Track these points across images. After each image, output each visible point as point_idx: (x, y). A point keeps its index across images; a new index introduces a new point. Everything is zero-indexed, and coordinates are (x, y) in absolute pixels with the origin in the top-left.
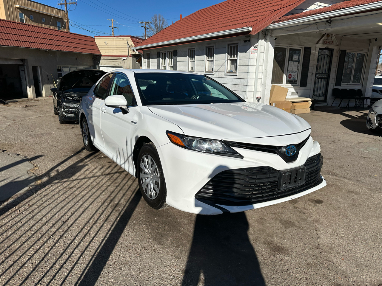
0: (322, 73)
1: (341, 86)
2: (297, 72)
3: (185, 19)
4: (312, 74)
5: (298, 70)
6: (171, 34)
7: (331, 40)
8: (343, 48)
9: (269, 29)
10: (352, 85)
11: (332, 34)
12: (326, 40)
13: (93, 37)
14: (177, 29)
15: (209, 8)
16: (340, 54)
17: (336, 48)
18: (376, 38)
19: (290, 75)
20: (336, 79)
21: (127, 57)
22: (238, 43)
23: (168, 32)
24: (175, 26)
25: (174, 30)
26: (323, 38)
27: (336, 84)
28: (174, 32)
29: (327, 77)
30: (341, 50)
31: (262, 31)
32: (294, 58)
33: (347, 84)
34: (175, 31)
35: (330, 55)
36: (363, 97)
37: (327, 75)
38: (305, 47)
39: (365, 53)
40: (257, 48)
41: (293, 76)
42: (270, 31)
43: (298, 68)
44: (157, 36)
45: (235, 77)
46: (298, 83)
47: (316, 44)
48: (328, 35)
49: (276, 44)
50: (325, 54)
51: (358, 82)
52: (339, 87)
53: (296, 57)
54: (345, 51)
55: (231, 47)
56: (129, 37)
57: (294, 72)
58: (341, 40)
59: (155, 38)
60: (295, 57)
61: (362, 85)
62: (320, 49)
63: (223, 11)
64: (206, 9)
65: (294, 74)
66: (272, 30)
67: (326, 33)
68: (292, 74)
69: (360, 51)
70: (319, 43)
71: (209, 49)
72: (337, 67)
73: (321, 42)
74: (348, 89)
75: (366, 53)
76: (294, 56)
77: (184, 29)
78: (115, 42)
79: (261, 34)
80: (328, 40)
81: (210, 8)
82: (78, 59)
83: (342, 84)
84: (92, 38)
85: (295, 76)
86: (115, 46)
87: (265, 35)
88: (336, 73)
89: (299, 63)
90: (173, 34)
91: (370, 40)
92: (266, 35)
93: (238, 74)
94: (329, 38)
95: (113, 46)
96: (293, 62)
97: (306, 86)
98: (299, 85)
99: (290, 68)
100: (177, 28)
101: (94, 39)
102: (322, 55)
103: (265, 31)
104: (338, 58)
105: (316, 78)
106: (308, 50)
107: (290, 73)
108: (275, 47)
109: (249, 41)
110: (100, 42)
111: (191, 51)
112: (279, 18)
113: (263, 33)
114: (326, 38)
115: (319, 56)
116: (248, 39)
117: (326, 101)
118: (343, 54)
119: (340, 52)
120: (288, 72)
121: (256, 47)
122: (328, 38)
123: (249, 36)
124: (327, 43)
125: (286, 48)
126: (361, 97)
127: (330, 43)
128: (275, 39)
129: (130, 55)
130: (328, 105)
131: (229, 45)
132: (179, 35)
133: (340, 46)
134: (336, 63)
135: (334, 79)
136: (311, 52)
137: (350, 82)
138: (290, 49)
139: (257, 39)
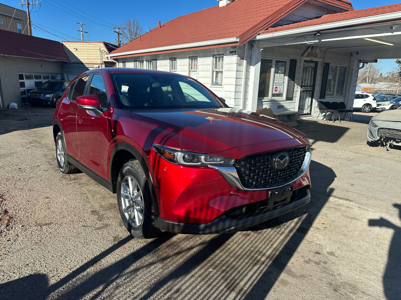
0: (307, 86)
1: (326, 98)
2: (283, 85)
4: (298, 86)
5: (284, 83)
7: (316, 52)
8: (327, 61)
10: (335, 98)
11: (317, 47)
12: (311, 53)
13: (61, 42)
14: (155, 37)
15: (189, 16)
16: (324, 67)
17: (320, 60)
18: (358, 52)
19: (276, 88)
20: (321, 91)
21: (99, 65)
22: (223, 54)
26: (308, 51)
27: (320, 97)
29: (312, 89)
30: (325, 63)
31: (248, 42)
32: (280, 70)
33: (331, 97)
35: (314, 68)
36: (346, 109)
37: (312, 88)
38: (291, 59)
39: (347, 66)
41: (279, 89)
42: (257, 42)
43: (284, 81)
44: (134, 43)
45: (221, 89)
47: (301, 57)
48: (313, 47)
49: (263, 56)
50: (310, 67)
51: (340, 95)
52: (323, 99)
53: (282, 69)
54: (329, 63)
55: (216, 58)
56: (102, 44)
57: (280, 84)
58: (325, 53)
61: (344, 98)
62: (305, 61)
65: (280, 87)
66: (259, 41)
67: (310, 46)
68: (278, 87)
69: (343, 64)
70: (304, 55)
71: (192, 59)
72: (321, 80)
73: (306, 54)
74: (331, 102)
76: (280, 68)
78: (85, 48)
79: (247, 45)
80: (312, 53)
82: (43, 66)
83: (326, 96)
85: (281, 89)
86: (86, 53)
88: (321, 85)
89: (284, 75)
91: (352, 53)
92: (252, 46)
93: (223, 86)
94: (314, 51)
95: (83, 53)
96: (279, 74)
97: (292, 100)
98: (285, 98)
99: (276, 81)
100: (155, 35)
101: (63, 44)
102: (307, 67)
103: (251, 42)
104: (322, 70)
105: (302, 91)
106: (293, 63)
107: (276, 86)
108: (261, 59)
109: (235, 52)
111: (172, 60)
113: (249, 44)
114: (311, 51)
115: (304, 69)
116: (234, 50)
117: (311, 115)
118: (326, 67)
119: (324, 65)
120: (274, 85)
121: (242, 59)
122: (312, 50)
123: (235, 47)
124: (312, 56)
125: (272, 60)
126: (344, 110)
127: (314, 56)
128: (262, 50)
129: (102, 63)
130: (313, 118)
131: (213, 55)
132: (159, 43)
133: (324, 58)
134: (320, 76)
135: (318, 92)
136: (297, 64)
137: (333, 95)
138: (276, 61)
139: (244, 50)
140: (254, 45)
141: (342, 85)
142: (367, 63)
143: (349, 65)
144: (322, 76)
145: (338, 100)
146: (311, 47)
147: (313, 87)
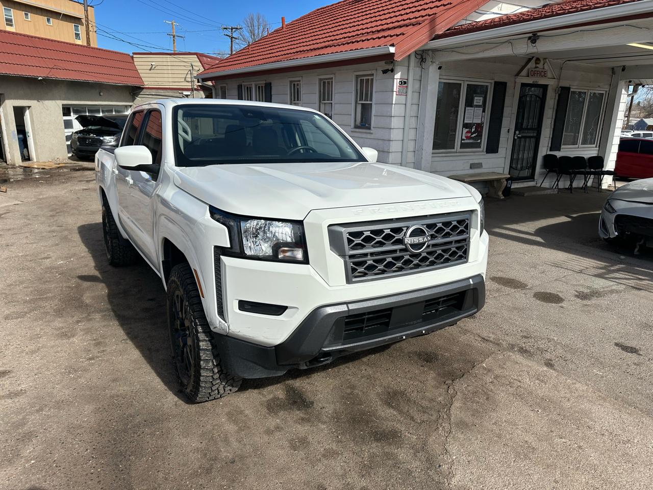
0: (527, 129)
1: (561, 150)
3: (291, 26)
4: (509, 130)
5: (483, 122)
6: (261, 54)
7: (543, 69)
8: (564, 83)
9: (428, 50)
10: (580, 149)
11: (546, 58)
12: (534, 70)
13: (131, 55)
14: (273, 44)
15: (332, 7)
16: (559, 95)
17: (551, 83)
18: (624, 66)
20: (552, 138)
21: (191, 92)
22: (373, 75)
23: (258, 48)
24: (272, 39)
25: (268, 45)
26: (529, 66)
27: (551, 148)
28: (267, 49)
29: (535, 135)
30: (560, 87)
31: (416, 52)
32: (475, 102)
33: (572, 148)
34: (269, 48)
35: (541, 96)
37: (536, 132)
38: (495, 82)
39: (604, 92)
40: (406, 85)
42: (430, 53)
43: (483, 120)
44: (239, 55)
45: (369, 136)
46: (482, 147)
47: (516, 77)
48: (538, 60)
49: (441, 77)
50: (532, 95)
51: (590, 144)
52: (557, 152)
53: (480, 100)
54: (569, 89)
55: (362, 81)
56: (196, 56)
58: (561, 69)
59: (237, 59)
60: (478, 100)
61: (598, 149)
62: (523, 85)
63: (353, 13)
64: (327, 8)
66: (435, 51)
69: (597, 89)
70: (520, 75)
71: (324, 83)
72: (554, 117)
73: (524, 72)
74: (572, 156)
75: (606, 91)
76: (476, 98)
77: (284, 45)
78: (169, 64)
79: (413, 58)
80: (537, 69)
81: (334, 6)
82: (102, 94)
83: (562, 146)
84: (129, 55)
86: (170, 72)
87: (422, 61)
88: (552, 127)
89: (484, 111)
90: (266, 53)
91: (613, 69)
92: (423, 59)
93: (373, 130)
94: (540, 66)
95: (166, 72)
96: (473, 108)
97: (497, 152)
98: (485, 150)
99: (469, 120)
100: (274, 41)
101: (132, 57)
102: (526, 95)
103: (420, 52)
104: (556, 101)
105: (516, 138)
106: (500, 88)
107: (468, 130)
108: (439, 82)
109: (392, 70)
110: (141, 64)
111: (294, 84)
112: (446, 29)
113: (417, 56)
114: (534, 66)
115: (520, 98)
116: (390, 67)
117: (534, 179)
118: (564, 93)
119: (558, 90)
121: (405, 83)
122: (537, 65)
123: (392, 62)
124: (536, 75)
125: (461, 84)
127: (541, 74)
128: (440, 68)
129: (196, 88)
130: (537, 185)
131: (357, 77)
132: (274, 55)
133: (559, 79)
134: (552, 110)
135: (547, 139)
136: (507, 90)
137: (577, 144)
138: (468, 85)
139: (407, 68)
140: (425, 59)
141: (594, 126)
142: (643, 86)
143: (608, 90)
144: (555, 110)
145: (586, 152)
146: (534, 59)
147: (538, 132)
